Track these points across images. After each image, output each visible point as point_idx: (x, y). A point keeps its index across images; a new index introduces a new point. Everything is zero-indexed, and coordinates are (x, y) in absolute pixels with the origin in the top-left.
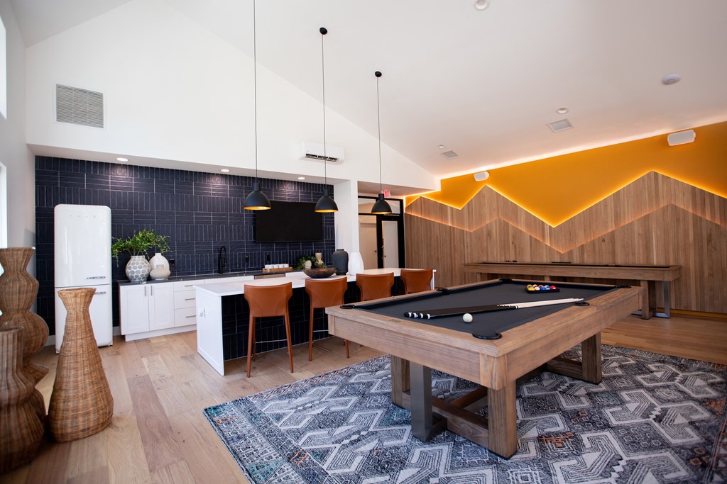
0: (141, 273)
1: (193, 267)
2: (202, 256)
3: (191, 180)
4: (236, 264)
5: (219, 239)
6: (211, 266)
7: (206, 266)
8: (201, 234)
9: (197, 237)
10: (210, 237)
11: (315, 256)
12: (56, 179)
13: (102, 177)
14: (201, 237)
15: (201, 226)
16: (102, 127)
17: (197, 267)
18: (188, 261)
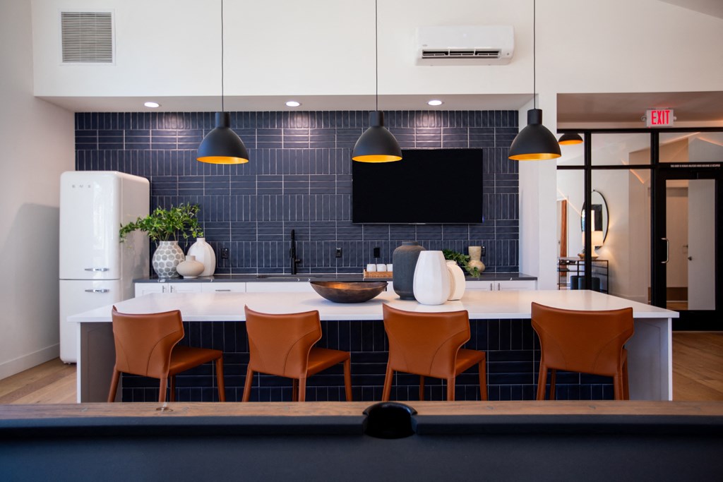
0: (166, 267)
1: (254, 261)
2: (267, 244)
3: (253, 126)
4: (320, 261)
5: (293, 218)
6: (280, 261)
7: (273, 261)
8: (266, 209)
9: (260, 214)
10: (280, 214)
11: (467, 253)
12: (95, 140)
13: (142, 133)
14: (267, 215)
15: (266, 198)
16: (111, 61)
17: (261, 261)
18: (247, 252)
